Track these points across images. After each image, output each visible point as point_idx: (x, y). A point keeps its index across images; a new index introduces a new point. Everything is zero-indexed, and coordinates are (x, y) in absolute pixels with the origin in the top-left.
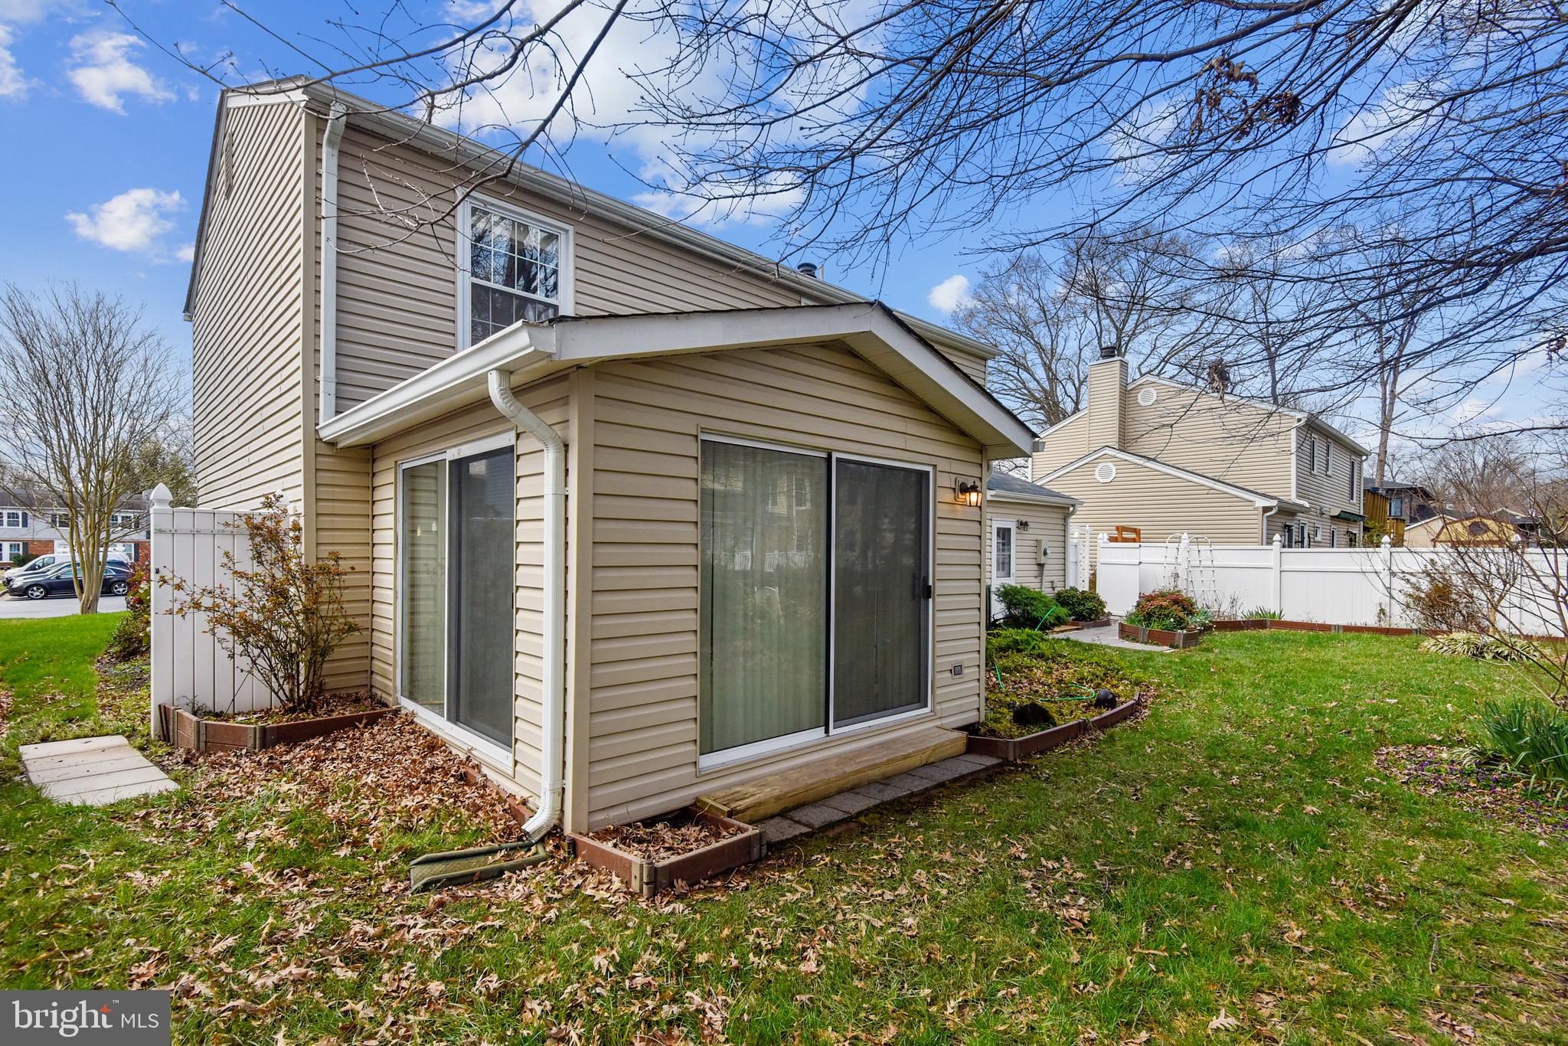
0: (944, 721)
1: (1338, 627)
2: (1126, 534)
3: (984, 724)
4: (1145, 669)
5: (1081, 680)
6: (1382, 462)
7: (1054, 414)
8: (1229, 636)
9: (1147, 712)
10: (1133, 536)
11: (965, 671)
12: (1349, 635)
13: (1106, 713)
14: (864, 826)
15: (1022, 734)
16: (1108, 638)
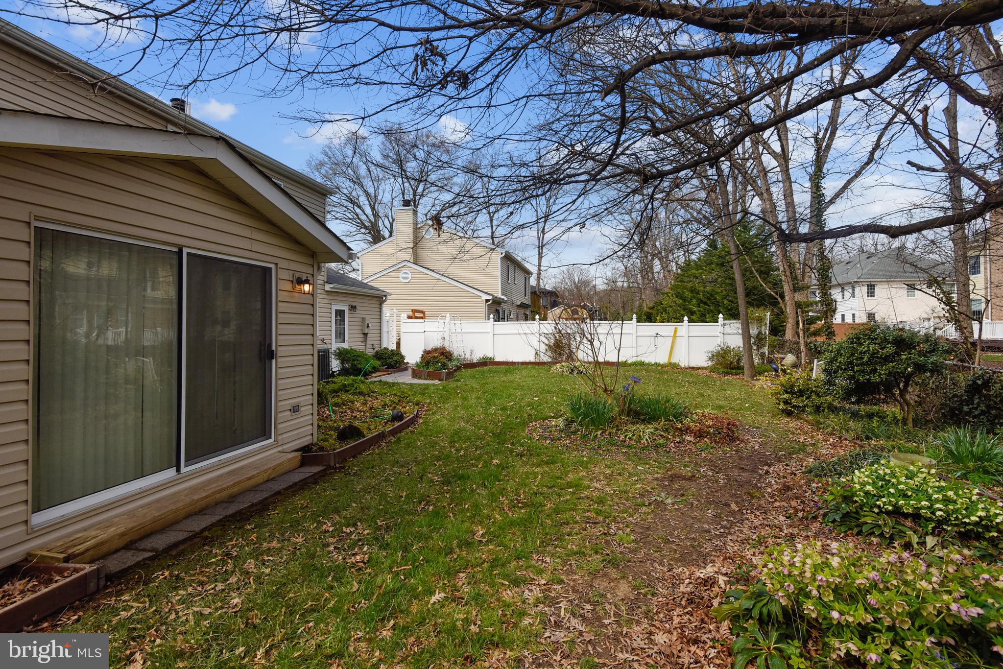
0: (285, 447)
1: (518, 363)
2: (417, 314)
3: (316, 444)
4: (423, 394)
5: (384, 406)
6: (539, 278)
7: (377, 238)
8: (469, 371)
9: (421, 421)
10: (421, 315)
11: (302, 409)
12: (524, 366)
13: (397, 424)
14: (207, 537)
15: (342, 447)
16: (405, 378)
